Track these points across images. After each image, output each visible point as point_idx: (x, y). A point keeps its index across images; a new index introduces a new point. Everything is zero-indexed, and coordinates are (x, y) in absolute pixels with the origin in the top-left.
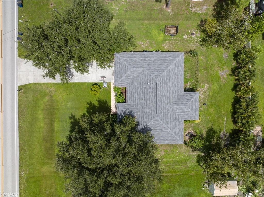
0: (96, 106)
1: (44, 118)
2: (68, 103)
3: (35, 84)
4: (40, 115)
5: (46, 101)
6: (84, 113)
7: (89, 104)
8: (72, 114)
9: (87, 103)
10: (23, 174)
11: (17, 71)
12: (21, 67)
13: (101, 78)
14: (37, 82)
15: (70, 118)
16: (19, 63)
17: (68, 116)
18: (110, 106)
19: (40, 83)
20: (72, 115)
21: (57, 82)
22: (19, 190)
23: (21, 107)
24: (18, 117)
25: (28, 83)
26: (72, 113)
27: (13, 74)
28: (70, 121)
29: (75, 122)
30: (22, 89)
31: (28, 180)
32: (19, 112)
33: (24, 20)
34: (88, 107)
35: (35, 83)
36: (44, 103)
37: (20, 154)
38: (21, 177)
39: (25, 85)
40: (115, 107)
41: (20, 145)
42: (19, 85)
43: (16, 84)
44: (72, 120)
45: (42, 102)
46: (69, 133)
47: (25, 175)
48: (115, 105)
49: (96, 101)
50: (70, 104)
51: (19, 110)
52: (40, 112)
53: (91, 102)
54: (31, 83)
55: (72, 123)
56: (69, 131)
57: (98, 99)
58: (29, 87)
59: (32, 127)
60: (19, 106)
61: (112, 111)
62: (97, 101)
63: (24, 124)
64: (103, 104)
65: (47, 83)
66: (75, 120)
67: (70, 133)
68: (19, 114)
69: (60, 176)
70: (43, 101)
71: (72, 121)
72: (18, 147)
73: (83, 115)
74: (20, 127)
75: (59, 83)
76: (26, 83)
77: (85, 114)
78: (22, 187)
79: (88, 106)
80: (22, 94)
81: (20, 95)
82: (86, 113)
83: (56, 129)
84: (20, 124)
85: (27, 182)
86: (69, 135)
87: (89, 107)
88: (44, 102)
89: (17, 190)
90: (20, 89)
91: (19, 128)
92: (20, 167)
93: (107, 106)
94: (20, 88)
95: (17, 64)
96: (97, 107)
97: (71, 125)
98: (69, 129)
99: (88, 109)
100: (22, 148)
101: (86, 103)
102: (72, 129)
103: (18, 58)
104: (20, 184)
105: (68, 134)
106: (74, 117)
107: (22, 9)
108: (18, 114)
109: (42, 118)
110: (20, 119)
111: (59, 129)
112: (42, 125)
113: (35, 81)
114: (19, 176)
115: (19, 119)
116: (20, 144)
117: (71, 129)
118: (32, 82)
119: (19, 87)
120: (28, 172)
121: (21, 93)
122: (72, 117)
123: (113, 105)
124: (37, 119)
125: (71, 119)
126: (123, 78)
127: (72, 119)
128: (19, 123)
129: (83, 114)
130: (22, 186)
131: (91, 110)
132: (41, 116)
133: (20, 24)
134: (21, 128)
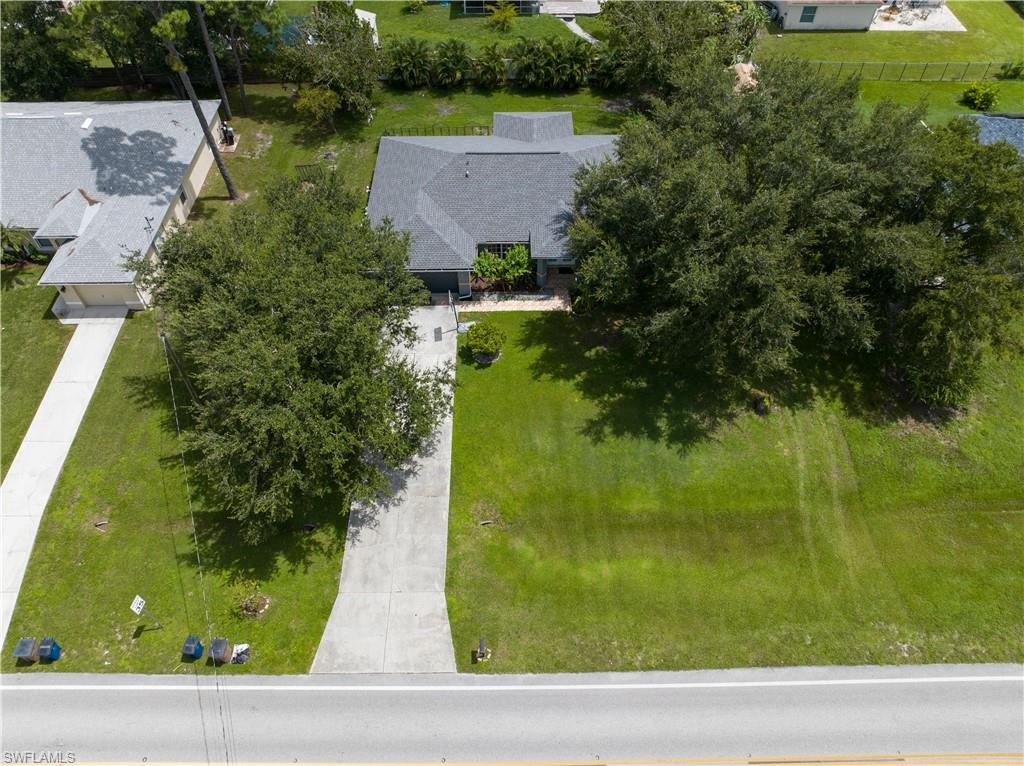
0: (546, 351)
1: (613, 556)
2: (537, 448)
3: (450, 584)
4: (598, 572)
5: (531, 549)
6: (574, 387)
7: (537, 373)
8: (583, 432)
9: (535, 378)
10: (905, 646)
11: (378, 676)
12: (362, 658)
13: (441, 339)
14: (442, 577)
15: (598, 438)
16: (340, 667)
17: (593, 449)
18: (543, 313)
19: (447, 560)
20: (586, 432)
21: (448, 486)
22: (998, 665)
23: (570, 657)
24: (622, 671)
25: (443, 619)
26: (578, 430)
27: (394, 701)
28: (611, 439)
29: (613, 419)
30: (474, 653)
31: (928, 624)
32: (594, 670)
33: (129, 645)
34: (550, 375)
35: (446, 585)
36: (541, 558)
37: (809, 663)
38: (929, 656)
39: (455, 636)
40: (546, 302)
41: (763, 663)
42: (452, 666)
43: (447, 683)
44: (607, 430)
45: (539, 564)
46: (663, 443)
47: (911, 636)
48: (539, 300)
49: (528, 351)
50: (543, 442)
51: (585, 671)
52: (586, 575)
53: (531, 367)
54: (444, 605)
55: (618, 433)
56: (653, 442)
57: (517, 345)
58: (466, 613)
59: (661, 607)
60: (559, 667)
61: (562, 308)
62: (524, 350)
63: (652, 642)
64: (538, 332)
65: (450, 532)
66: (604, 420)
67: (661, 440)
68: (607, 670)
69: (859, 484)
70: (532, 562)
71: (611, 430)
72: (776, 670)
73: (581, 393)
74: (668, 665)
75: (452, 482)
76: (447, 627)
77: (577, 384)
78: (975, 652)
79: (546, 377)
80: (499, 652)
81: (508, 663)
82: (572, 383)
83: (654, 506)
84: (653, 663)
85: (939, 628)
86: (671, 442)
87: (548, 372)
88: (538, 555)
89: (1003, 674)
90: (475, 661)
91: (676, 667)
92: (874, 660)
93: (543, 322)
94: (470, 660)
95: (344, 678)
96: (550, 349)
97: (628, 435)
98: (645, 444)
99: (557, 376)
100: (778, 651)
101: (536, 383)
102: (643, 429)
103: (311, 671)
104: (964, 658)
105: (669, 447)
106: (592, 423)
107: (68, 655)
108: (604, 674)
109: (614, 567)
110: (630, 664)
111: (651, 491)
112: (645, 565)
113: (437, 585)
114: (923, 666)
115: (628, 667)
116: (757, 664)
117: (646, 434)
118: (438, 601)
119: (461, 668)
120: (887, 623)
121: (493, 654)
122: (593, 429)
123: (540, 305)
124: (619, 585)
125: (602, 436)
126: (447, 240)
127: (601, 431)
128: (650, 668)
129: (580, 390)
130: (968, 649)
131: (563, 366)
132: (606, 570)
133: (139, 665)
134: (676, 658)
